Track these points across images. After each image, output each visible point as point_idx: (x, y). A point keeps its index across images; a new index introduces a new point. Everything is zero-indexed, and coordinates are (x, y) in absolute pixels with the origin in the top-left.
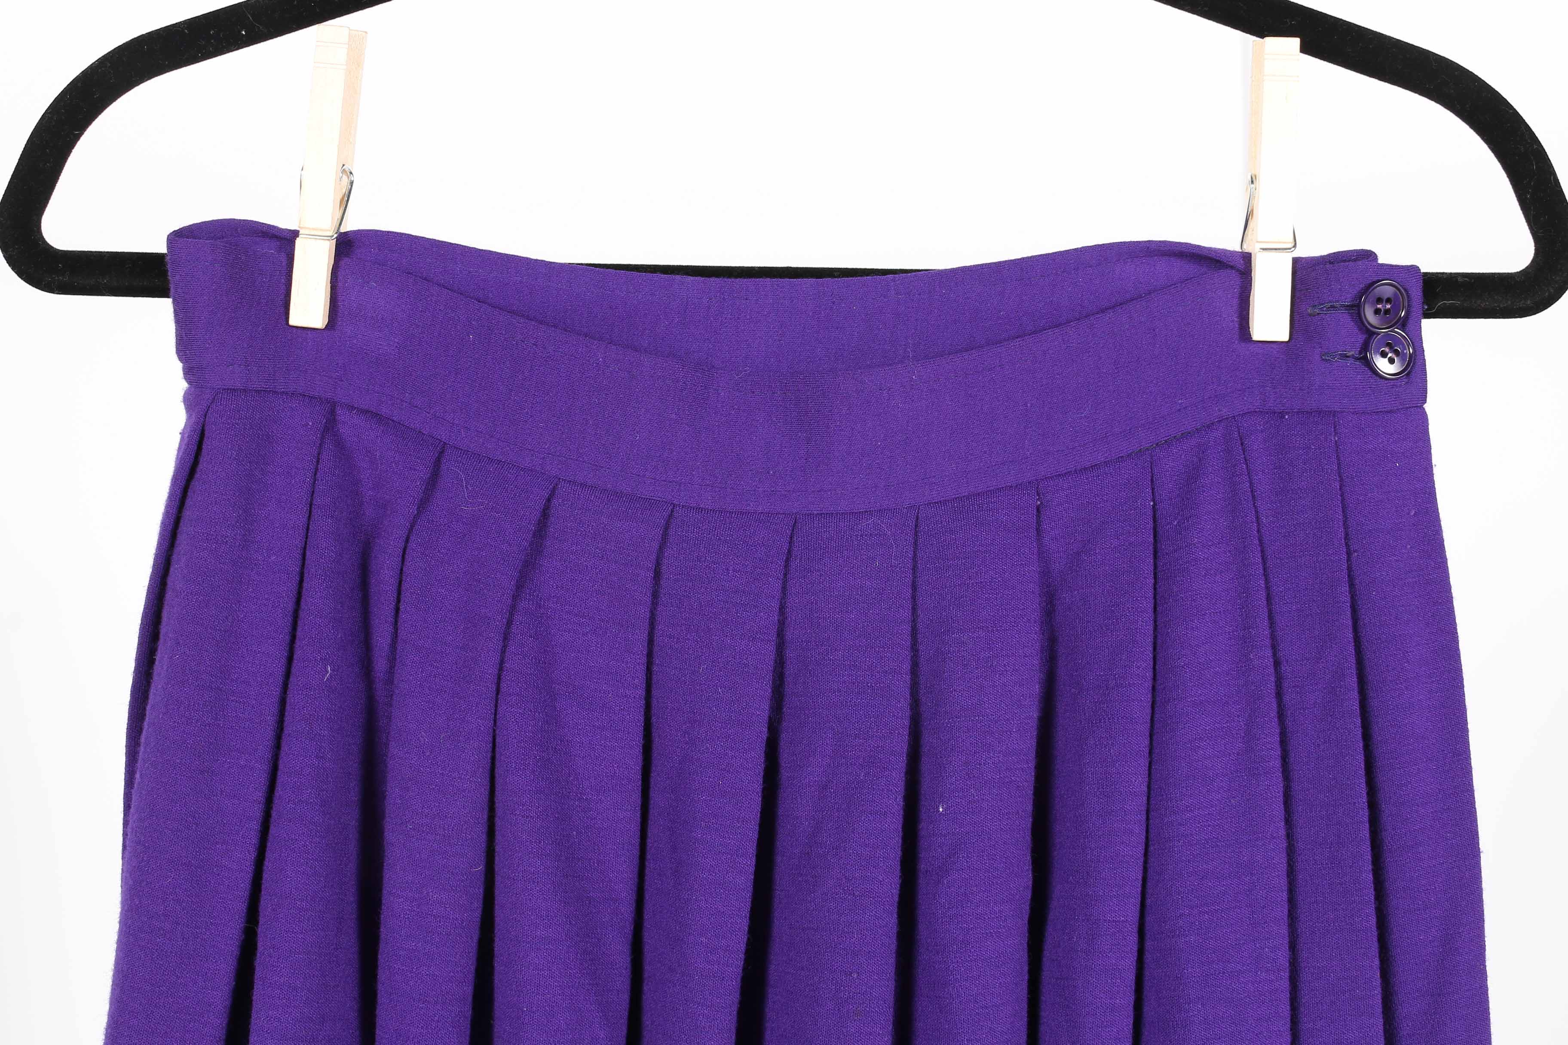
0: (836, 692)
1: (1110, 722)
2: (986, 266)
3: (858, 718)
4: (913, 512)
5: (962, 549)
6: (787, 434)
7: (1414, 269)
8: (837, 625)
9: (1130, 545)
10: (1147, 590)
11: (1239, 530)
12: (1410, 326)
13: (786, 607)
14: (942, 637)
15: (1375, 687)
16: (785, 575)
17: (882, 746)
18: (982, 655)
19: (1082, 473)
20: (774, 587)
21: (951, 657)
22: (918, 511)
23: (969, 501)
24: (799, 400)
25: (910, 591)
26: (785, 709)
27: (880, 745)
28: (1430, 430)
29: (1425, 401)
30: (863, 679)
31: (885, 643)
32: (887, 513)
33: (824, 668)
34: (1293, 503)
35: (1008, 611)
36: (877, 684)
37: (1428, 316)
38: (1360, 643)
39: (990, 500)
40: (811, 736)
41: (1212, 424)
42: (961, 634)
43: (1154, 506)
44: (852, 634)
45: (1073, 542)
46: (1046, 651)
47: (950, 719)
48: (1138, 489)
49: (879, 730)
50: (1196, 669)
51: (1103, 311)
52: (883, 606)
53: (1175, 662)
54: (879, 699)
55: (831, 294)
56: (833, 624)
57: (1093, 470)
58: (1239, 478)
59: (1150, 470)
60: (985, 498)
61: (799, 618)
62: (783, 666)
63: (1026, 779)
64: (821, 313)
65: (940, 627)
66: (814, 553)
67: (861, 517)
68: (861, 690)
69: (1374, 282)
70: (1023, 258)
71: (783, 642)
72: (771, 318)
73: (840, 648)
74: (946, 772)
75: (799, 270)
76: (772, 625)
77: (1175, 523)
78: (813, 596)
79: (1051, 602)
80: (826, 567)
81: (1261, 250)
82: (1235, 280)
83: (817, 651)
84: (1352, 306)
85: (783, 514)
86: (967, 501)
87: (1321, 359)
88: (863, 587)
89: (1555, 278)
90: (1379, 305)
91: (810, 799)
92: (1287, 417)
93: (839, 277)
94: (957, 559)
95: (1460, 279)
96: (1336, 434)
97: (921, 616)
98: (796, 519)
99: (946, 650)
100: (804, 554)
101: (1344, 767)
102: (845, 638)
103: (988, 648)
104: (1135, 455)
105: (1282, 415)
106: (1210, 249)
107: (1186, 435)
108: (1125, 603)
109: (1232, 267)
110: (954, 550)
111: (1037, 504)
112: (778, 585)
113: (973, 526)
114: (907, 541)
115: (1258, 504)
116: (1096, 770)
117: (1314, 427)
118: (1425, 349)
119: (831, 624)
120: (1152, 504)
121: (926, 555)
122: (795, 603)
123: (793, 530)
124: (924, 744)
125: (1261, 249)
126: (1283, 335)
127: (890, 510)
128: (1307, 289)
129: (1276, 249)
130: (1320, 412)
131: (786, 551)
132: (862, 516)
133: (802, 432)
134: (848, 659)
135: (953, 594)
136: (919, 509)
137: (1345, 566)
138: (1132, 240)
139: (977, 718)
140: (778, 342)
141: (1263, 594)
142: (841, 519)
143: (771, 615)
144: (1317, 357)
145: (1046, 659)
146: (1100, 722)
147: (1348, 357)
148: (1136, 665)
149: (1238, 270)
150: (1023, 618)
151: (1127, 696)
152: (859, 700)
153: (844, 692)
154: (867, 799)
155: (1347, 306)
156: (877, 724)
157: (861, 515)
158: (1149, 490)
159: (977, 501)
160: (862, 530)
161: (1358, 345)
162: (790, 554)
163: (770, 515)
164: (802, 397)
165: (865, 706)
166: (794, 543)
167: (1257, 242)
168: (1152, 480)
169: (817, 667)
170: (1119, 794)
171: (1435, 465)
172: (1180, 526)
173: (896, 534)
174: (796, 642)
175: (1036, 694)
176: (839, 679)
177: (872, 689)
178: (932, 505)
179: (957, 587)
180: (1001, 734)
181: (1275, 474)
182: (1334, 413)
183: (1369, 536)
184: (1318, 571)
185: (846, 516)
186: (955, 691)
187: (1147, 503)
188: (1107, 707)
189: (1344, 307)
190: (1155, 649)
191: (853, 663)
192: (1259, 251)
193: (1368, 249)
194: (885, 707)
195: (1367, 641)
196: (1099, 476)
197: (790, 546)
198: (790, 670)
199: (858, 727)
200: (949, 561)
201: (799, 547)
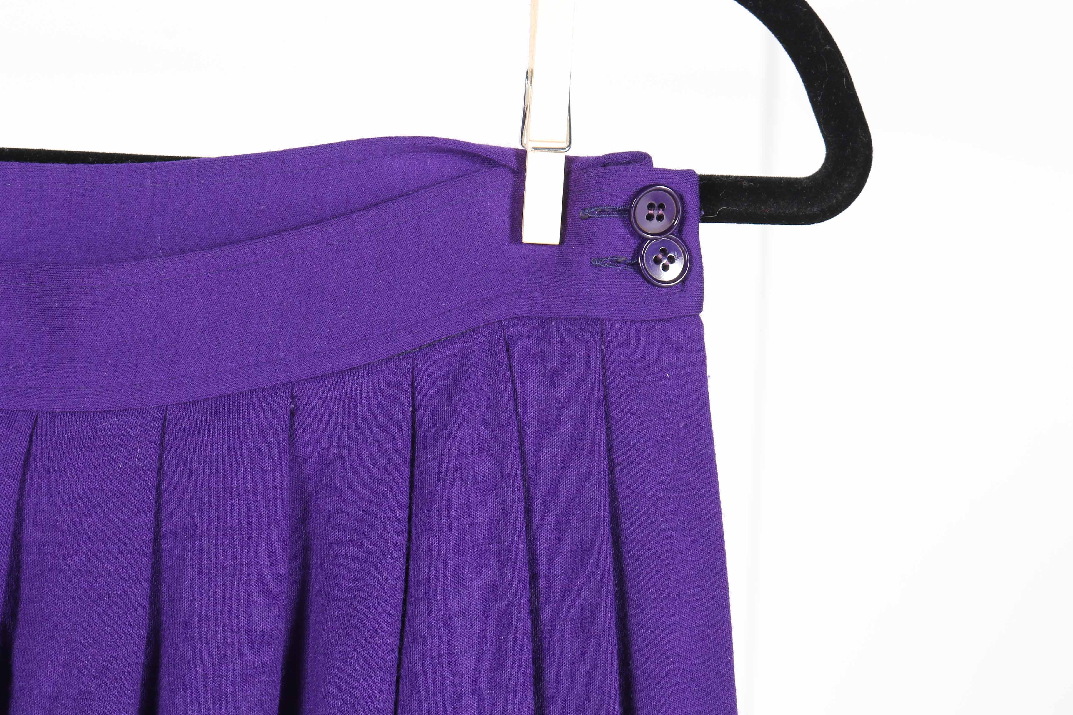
0: (71, 599)
1: (356, 635)
2: (246, 157)
3: (92, 626)
4: (161, 412)
5: (209, 453)
6: (30, 328)
7: (689, 174)
8: (75, 528)
9: (385, 452)
10: (401, 500)
11: (499, 439)
12: (687, 233)
13: (24, 508)
14: (185, 544)
15: (636, 604)
16: (24, 475)
17: (116, 656)
18: (225, 563)
19: (339, 376)
20: (10, 487)
21: (193, 565)
22: (166, 412)
23: (220, 403)
24: (43, 293)
25: (154, 494)
26: (20, 615)
27: (114, 656)
28: (705, 340)
29: (700, 310)
30: (99, 586)
31: (125, 549)
32: (133, 413)
33: (60, 573)
34: (556, 412)
35: (255, 518)
36: (114, 591)
37: (705, 220)
38: (622, 558)
39: (241, 402)
40: (44, 644)
41: (479, 328)
42: (204, 541)
43: (413, 412)
44: (90, 538)
45: (328, 447)
46: (299, 560)
47: (189, 629)
48: (397, 394)
49: (113, 639)
50: (447, 583)
51: (367, 208)
52: (125, 509)
53: (426, 575)
54: (115, 607)
55: (83, 181)
56: (71, 528)
57: (351, 373)
58: (501, 385)
59: (411, 375)
60: (236, 400)
61: (37, 521)
62: (19, 570)
63: (268, 693)
64: (72, 200)
65: (183, 533)
66: (54, 453)
67: (105, 416)
68: (97, 597)
69: (646, 186)
70: (285, 151)
71: (20, 545)
72: (20, 204)
73: (77, 553)
74: (182, 684)
75: (52, 154)
76: (6, 527)
77: (433, 430)
78: (52, 497)
79: (305, 509)
80: (66, 468)
81: (533, 150)
82: (508, 180)
83: (54, 555)
84: (624, 210)
85: (24, 411)
86: (217, 402)
87: (590, 265)
88: (104, 489)
89: (843, 184)
90: (651, 210)
91: (41, 710)
92: (553, 323)
93: (92, 163)
94: (203, 463)
95: (745, 183)
96: (602, 342)
97: (165, 521)
98: (37, 416)
99: (188, 557)
100: (44, 454)
101: (597, 686)
102: (83, 542)
103: (232, 556)
104: (396, 359)
105: (549, 320)
106: (479, 147)
107: (451, 339)
108: (377, 513)
109: (505, 166)
110: (201, 453)
111: (291, 407)
112: (15, 486)
113: (222, 429)
114: (152, 442)
115: (522, 412)
116: (340, 685)
117: (580, 335)
118: (702, 256)
119: (69, 528)
120: (411, 409)
121: (173, 457)
122: (33, 505)
123: (33, 429)
124: (163, 655)
125: (533, 148)
126: (553, 238)
127: (136, 410)
128: (579, 191)
129: (549, 149)
130: (587, 320)
131: (25, 450)
132: (107, 415)
133: (46, 326)
134: (85, 564)
135: (197, 499)
136: (167, 409)
137: (605, 480)
138: (399, 136)
139: (217, 629)
140: (26, 229)
141: (520, 506)
142: (84, 418)
143: (7, 517)
144: (587, 263)
145: (299, 568)
146: (346, 635)
147: (619, 263)
148: (385, 576)
149: (511, 169)
150: (271, 526)
151: (375, 609)
152: (95, 608)
153: (80, 599)
154: (97, 711)
155: (619, 210)
156: (112, 633)
157: (105, 414)
158: (409, 395)
159: (227, 403)
160: (106, 430)
161: (631, 251)
162: (30, 452)
163: (9, 412)
164: (46, 289)
165: (100, 614)
166: (34, 442)
167: (530, 140)
168: (413, 384)
169: (52, 572)
170: (362, 710)
171: (709, 377)
172: (438, 433)
173: (141, 435)
174: (33, 545)
175: (283, 605)
176: (75, 585)
177: (109, 597)
178: (180, 406)
179: (203, 492)
180: (242, 645)
181: (540, 382)
182: (602, 321)
183: (633, 449)
184: (579, 484)
185: (89, 415)
186: (195, 600)
187: (406, 409)
188: (354, 619)
189: (616, 211)
190: (408, 560)
191: (90, 569)
192: (532, 151)
193: (644, 151)
194: (121, 616)
195: (629, 557)
196: (357, 380)
197: (30, 445)
198: (26, 575)
199: (92, 636)
200: (195, 465)
201: (39, 446)
